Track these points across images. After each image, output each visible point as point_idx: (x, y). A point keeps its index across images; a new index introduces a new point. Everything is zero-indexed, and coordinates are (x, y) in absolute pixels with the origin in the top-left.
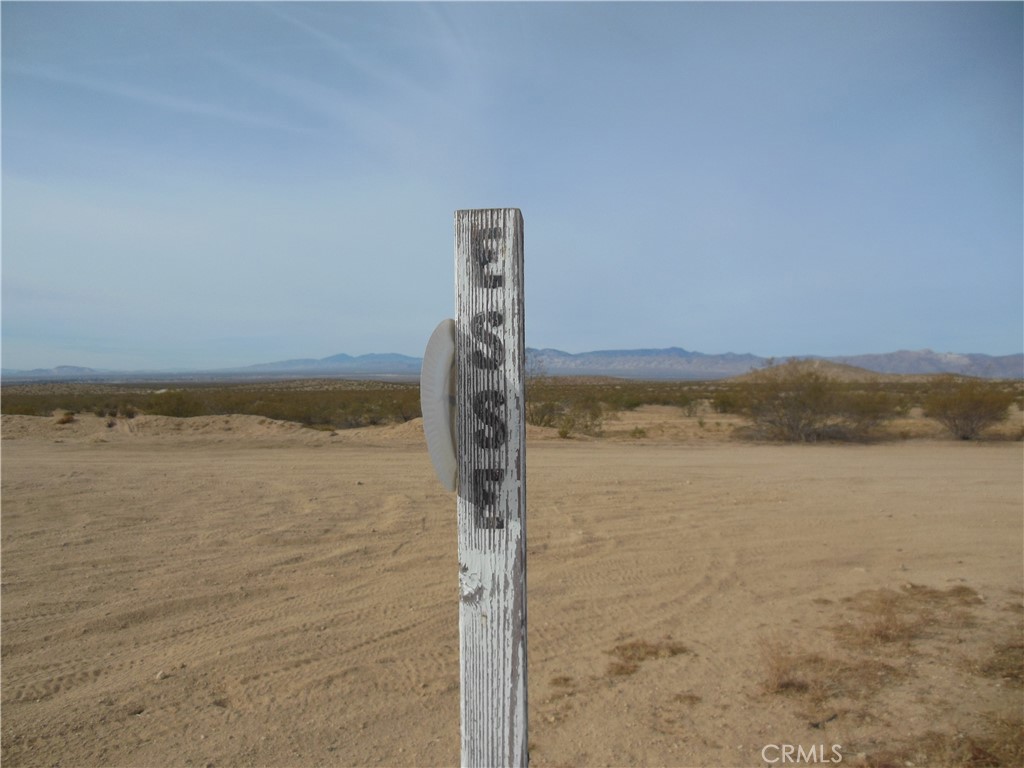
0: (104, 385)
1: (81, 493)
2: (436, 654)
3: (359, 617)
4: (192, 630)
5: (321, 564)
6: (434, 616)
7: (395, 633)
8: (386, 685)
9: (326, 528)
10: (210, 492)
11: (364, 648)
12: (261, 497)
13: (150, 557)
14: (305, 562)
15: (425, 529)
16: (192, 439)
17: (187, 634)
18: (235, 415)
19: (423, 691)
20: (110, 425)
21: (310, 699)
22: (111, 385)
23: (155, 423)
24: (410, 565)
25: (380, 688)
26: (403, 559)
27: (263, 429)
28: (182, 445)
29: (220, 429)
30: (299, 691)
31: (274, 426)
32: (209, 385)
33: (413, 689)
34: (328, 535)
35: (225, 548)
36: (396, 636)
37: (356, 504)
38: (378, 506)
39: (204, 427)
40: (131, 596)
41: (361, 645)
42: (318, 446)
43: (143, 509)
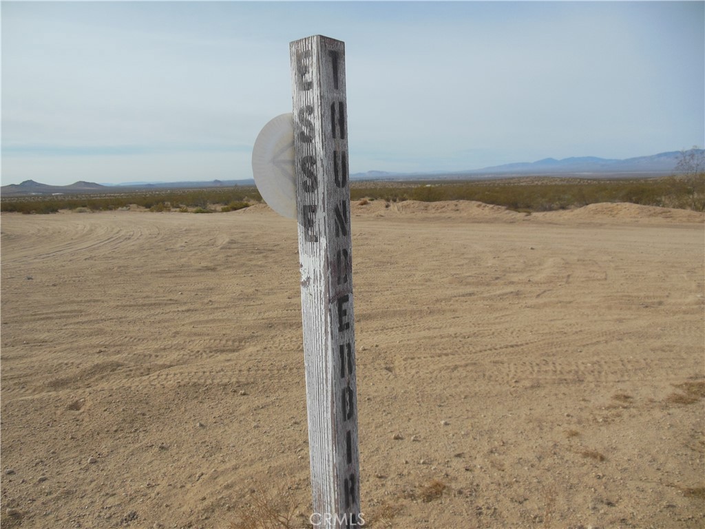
0: (394, 182)
1: (362, 245)
2: (534, 364)
3: (493, 333)
4: (393, 328)
5: (484, 299)
6: (544, 340)
7: (512, 346)
8: (491, 376)
9: (498, 276)
10: (432, 249)
11: (486, 353)
12: (463, 254)
13: (385, 285)
14: (476, 296)
15: (567, 282)
16: (432, 216)
17: (390, 330)
18: (461, 201)
19: (514, 385)
20: (387, 206)
21: (439, 376)
22: (398, 182)
23: (412, 206)
24: (545, 305)
25: (486, 378)
26: (541, 301)
27: (480, 210)
28: (424, 220)
29: (452, 210)
30: (435, 370)
31: (487, 208)
32: (456, 182)
33: (508, 382)
34: (497, 281)
35: (428, 283)
36: (511, 349)
37: (525, 262)
38: (540, 264)
39: (441, 208)
40: (368, 305)
41: (485, 350)
42: (512, 222)
43: (391, 257)
